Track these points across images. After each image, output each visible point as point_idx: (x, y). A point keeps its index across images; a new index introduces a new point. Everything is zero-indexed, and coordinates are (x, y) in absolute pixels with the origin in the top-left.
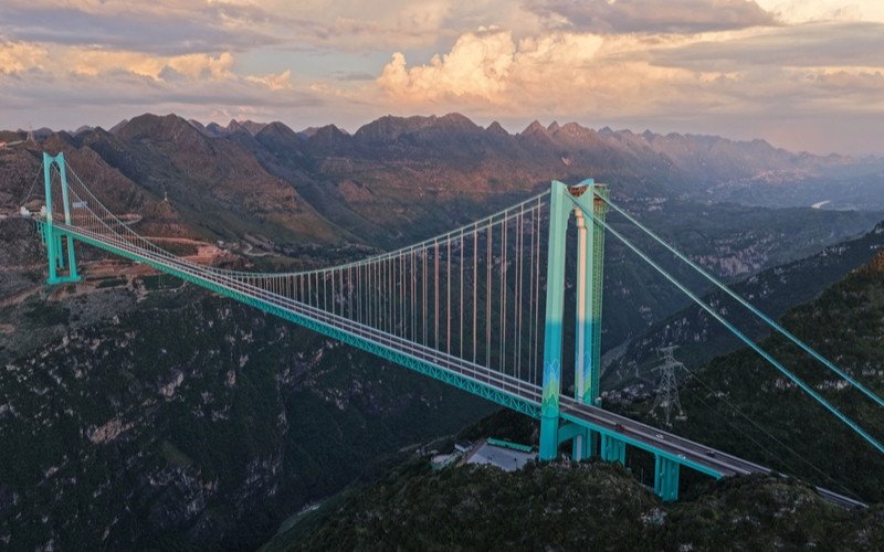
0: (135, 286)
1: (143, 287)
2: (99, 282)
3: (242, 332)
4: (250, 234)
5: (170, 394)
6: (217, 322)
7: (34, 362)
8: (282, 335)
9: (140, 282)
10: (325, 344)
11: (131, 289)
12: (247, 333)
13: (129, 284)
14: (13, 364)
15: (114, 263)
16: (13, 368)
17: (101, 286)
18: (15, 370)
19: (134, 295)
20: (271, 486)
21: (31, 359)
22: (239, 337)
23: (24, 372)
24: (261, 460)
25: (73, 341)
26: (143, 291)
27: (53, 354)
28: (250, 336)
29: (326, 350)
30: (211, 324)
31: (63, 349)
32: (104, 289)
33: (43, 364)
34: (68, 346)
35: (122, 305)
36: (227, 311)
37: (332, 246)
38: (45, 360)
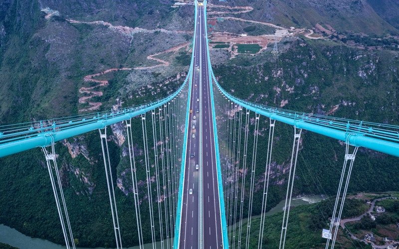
0: (233, 49)
1: (237, 50)
2: (215, 44)
3: (287, 86)
4: (321, 24)
5: (232, 115)
6: (271, 78)
7: (161, 85)
8: (314, 91)
9: (236, 47)
10: (342, 102)
11: (229, 51)
12: (291, 86)
13: (230, 48)
14: (150, 85)
15: (228, 35)
16: (150, 87)
17: (216, 47)
18: (151, 88)
19: (230, 55)
20: (280, 180)
21: (160, 84)
22: (284, 89)
23: (155, 90)
24: (277, 164)
25: (182, 77)
26: (236, 53)
27: (171, 83)
28: (292, 89)
29: (342, 106)
30: (266, 78)
31: (176, 81)
32: (216, 49)
33: (165, 87)
34: (179, 80)
35: (221, 59)
36: (279, 72)
37: (375, 36)
38: (167, 85)
